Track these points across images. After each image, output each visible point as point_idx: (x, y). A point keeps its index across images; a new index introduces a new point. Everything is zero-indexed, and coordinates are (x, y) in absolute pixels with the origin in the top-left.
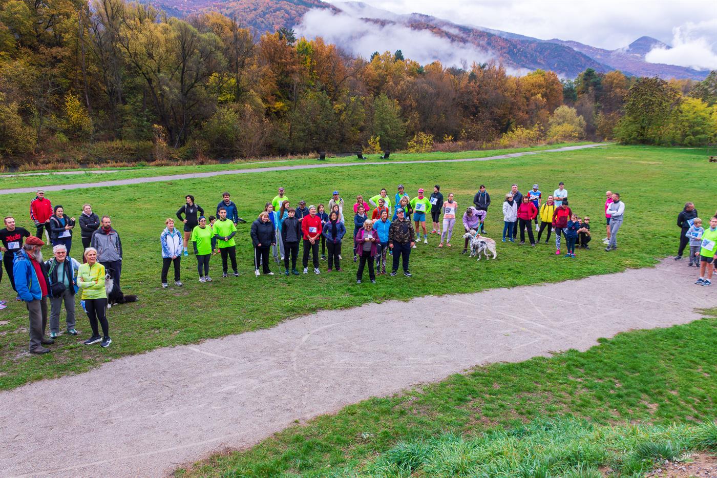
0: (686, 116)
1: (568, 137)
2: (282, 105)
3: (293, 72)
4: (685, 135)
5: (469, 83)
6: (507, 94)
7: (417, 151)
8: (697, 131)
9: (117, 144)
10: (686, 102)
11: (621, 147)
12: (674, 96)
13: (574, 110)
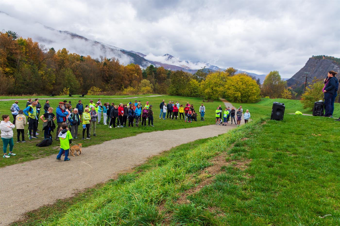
0: (191, 86)
1: (149, 92)
2: (9, 69)
3: (16, 54)
4: (192, 93)
5: (104, 66)
6: (121, 73)
7: (92, 95)
8: (195, 91)
10: (191, 80)
11: (171, 96)
12: (187, 78)
13: (149, 82)
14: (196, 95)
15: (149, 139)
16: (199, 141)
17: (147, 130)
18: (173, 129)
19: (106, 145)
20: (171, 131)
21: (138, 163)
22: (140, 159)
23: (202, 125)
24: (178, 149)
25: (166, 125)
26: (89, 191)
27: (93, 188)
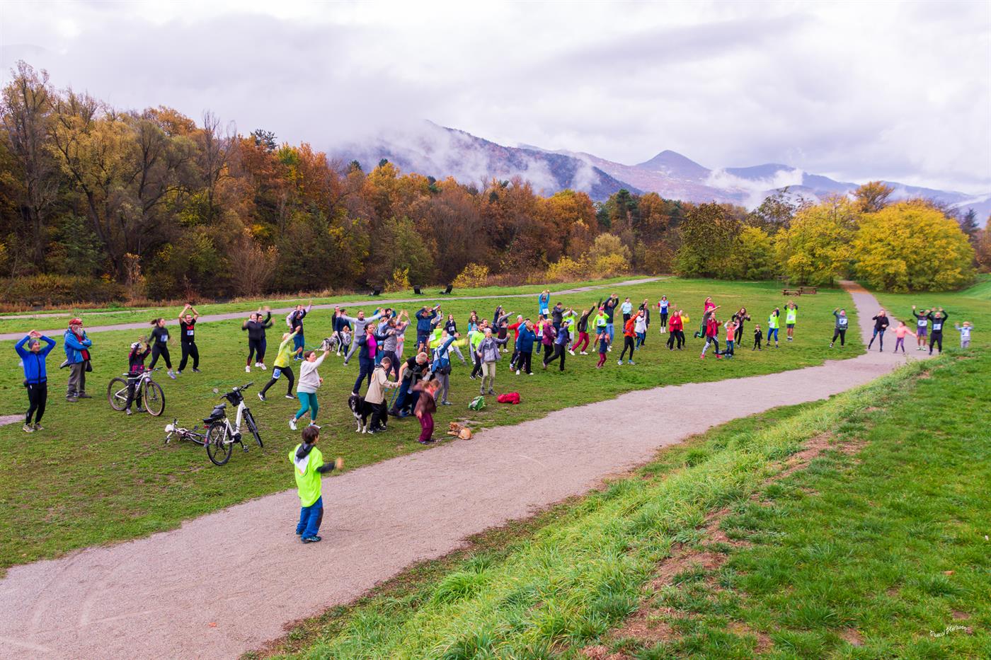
0: (746, 247)
1: (619, 270)
2: (260, 228)
3: (276, 187)
4: (747, 268)
5: (491, 204)
6: (537, 219)
7: (469, 286)
8: (759, 263)
9: (42, 279)
10: (746, 230)
11: (684, 280)
12: (733, 225)
13: (618, 239)
14: (762, 272)
15: (649, 407)
16: (778, 411)
17: (640, 383)
18: (705, 381)
19: (556, 421)
20: (701, 385)
21: (639, 461)
22: (641, 451)
23: (784, 369)
24: (725, 430)
25: (684, 370)
26: (557, 509)
27: (563, 503)
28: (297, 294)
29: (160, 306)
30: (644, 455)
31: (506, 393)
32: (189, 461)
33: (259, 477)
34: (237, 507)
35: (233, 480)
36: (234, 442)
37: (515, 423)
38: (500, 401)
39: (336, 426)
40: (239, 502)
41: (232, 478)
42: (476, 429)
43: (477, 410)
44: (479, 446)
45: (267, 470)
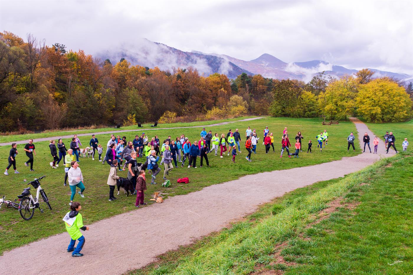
0: (304, 101)
1: (242, 113)
2: (58, 94)
3: (66, 73)
4: (305, 112)
5: (177, 81)
6: (201, 88)
7: (166, 122)
8: (311, 109)
10: (304, 93)
11: (274, 118)
12: (298, 90)
13: (242, 98)
14: (312, 114)
15: (255, 183)
16: (319, 184)
17: (251, 171)
18: (283, 169)
19: (207, 192)
20: (282, 171)
21: (249, 212)
22: (250, 206)
23: (323, 162)
24: (293, 194)
25: (273, 163)
26: (205, 239)
27: (209, 236)
28: (78, 128)
29: (5, 135)
30: (252, 209)
31: (182, 178)
32: (11, 218)
33: (48, 226)
34: (35, 243)
35: (34, 228)
36: (35, 208)
37: (186, 193)
38: (179, 182)
39: (92, 197)
40: (36, 240)
41: (33, 227)
42: (165, 197)
43: (166, 187)
44: (167, 206)
45: (53, 222)
